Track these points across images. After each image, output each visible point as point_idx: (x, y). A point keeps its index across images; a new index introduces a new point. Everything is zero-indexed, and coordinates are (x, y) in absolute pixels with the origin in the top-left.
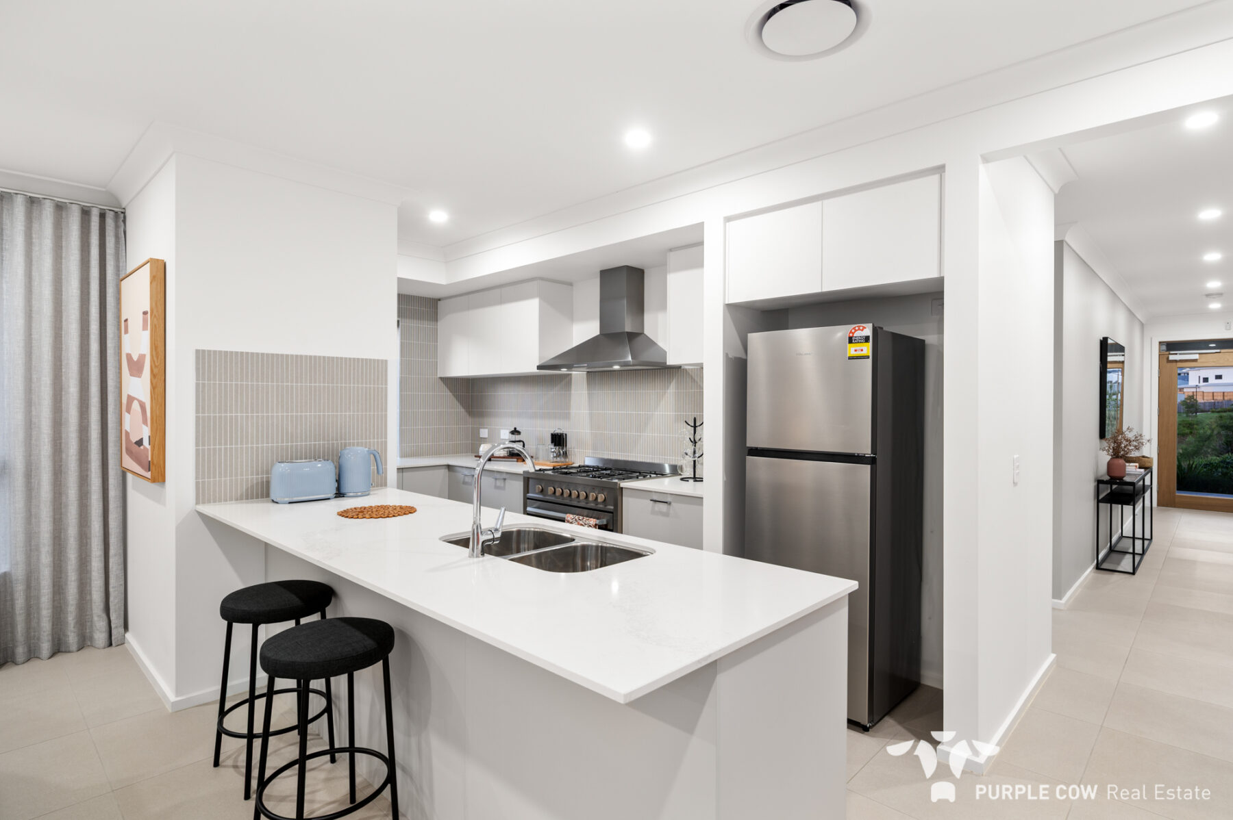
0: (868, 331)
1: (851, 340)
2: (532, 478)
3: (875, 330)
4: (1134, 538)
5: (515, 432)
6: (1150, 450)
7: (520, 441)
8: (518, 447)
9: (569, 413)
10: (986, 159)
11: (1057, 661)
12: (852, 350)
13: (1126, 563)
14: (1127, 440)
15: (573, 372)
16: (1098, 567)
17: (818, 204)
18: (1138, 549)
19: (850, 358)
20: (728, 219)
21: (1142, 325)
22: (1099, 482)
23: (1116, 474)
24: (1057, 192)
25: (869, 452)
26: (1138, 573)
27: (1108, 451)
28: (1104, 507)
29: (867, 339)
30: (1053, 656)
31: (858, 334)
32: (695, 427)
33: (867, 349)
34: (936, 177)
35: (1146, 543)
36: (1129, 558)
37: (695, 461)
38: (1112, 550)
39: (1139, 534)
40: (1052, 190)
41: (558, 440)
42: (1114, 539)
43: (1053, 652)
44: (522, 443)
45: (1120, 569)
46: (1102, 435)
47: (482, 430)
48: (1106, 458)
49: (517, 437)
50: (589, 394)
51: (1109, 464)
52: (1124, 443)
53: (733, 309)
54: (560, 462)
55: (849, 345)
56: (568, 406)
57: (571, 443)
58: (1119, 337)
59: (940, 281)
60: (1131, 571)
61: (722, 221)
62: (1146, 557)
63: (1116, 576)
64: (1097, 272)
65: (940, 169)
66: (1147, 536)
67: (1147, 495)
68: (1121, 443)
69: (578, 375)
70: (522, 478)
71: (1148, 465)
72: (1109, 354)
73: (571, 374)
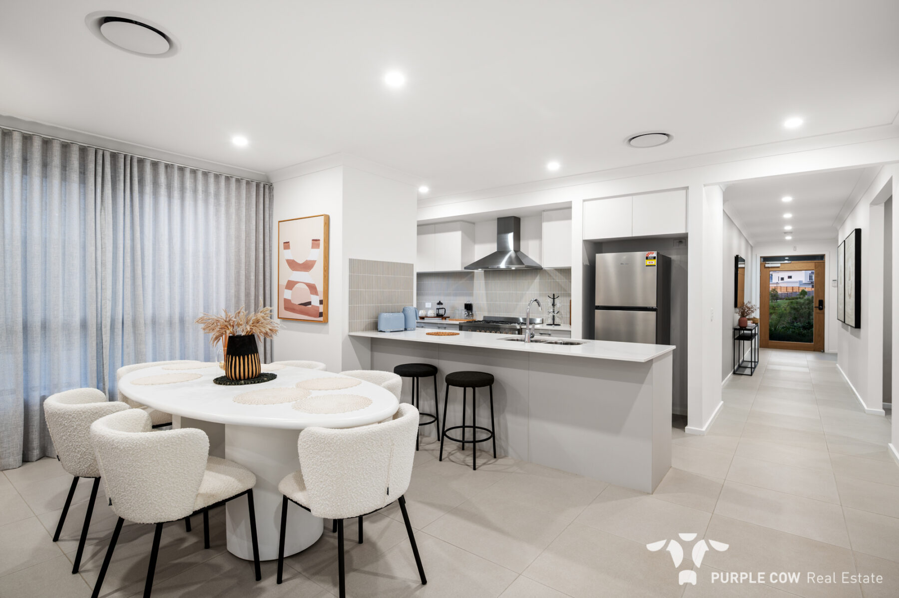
0: (655, 254)
1: (647, 258)
2: (464, 326)
3: (658, 254)
4: (751, 362)
5: (440, 303)
6: (756, 314)
7: (442, 308)
8: (441, 312)
9: (472, 293)
10: (705, 185)
11: (724, 405)
12: (648, 262)
13: (748, 371)
14: (748, 308)
15: (475, 271)
16: (734, 373)
17: (630, 198)
18: (753, 366)
19: (647, 266)
20: (584, 201)
21: (752, 247)
22: (735, 329)
23: (743, 325)
24: (724, 190)
25: (655, 306)
26: (754, 374)
27: (739, 313)
28: (737, 341)
29: (654, 258)
30: (722, 402)
31: (650, 255)
32: (554, 299)
33: (654, 262)
34: (684, 191)
35: (756, 363)
36: (750, 370)
37: (554, 316)
38: (739, 366)
39: (753, 360)
40: (722, 189)
41: (469, 307)
42: (741, 361)
43: (722, 400)
44: (444, 310)
45: (744, 373)
46: (736, 306)
47: (426, 304)
48: (738, 317)
49: (441, 306)
50: (486, 283)
51: (739, 320)
52: (747, 309)
53: (586, 242)
54: (470, 319)
55: (646, 260)
56: (472, 290)
57: (474, 309)
58: (743, 255)
59: (687, 234)
60: (750, 374)
61: (582, 201)
62: (756, 369)
63: (743, 377)
64: (733, 221)
65: (687, 188)
66: (756, 361)
67: (757, 337)
68: (745, 309)
69: (479, 272)
70: (458, 327)
71: (756, 322)
72: (739, 263)
73: (473, 272)
